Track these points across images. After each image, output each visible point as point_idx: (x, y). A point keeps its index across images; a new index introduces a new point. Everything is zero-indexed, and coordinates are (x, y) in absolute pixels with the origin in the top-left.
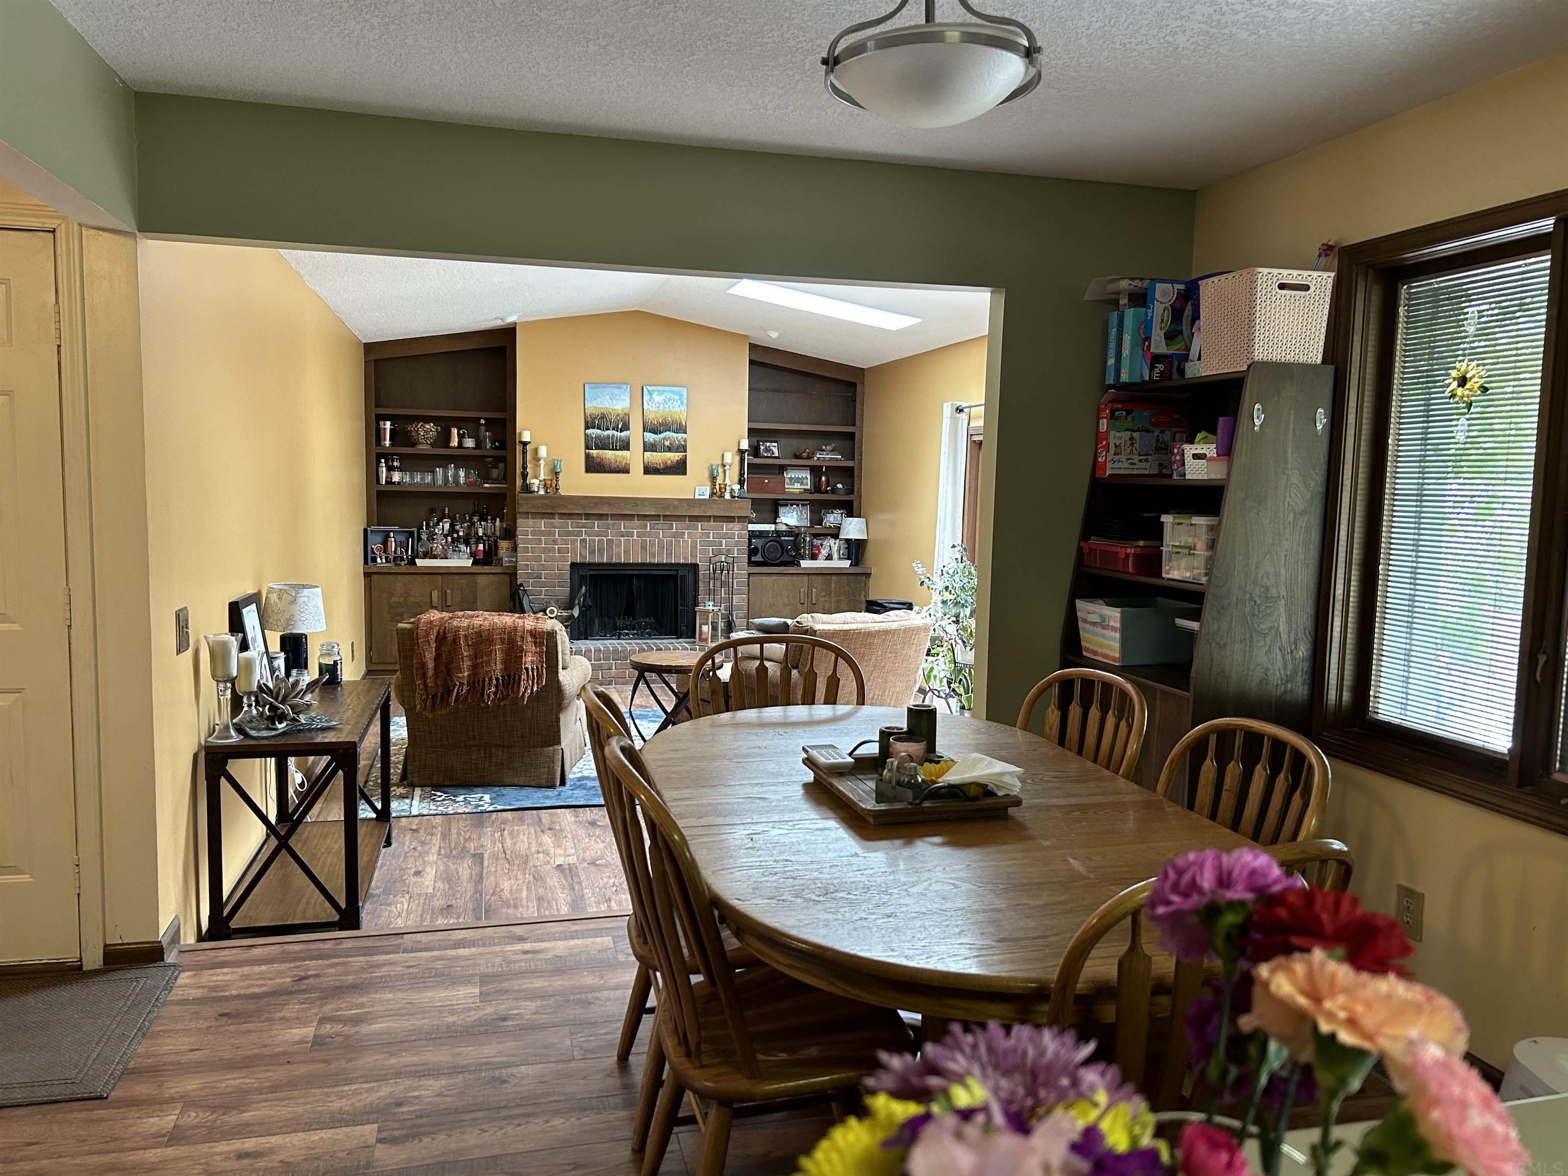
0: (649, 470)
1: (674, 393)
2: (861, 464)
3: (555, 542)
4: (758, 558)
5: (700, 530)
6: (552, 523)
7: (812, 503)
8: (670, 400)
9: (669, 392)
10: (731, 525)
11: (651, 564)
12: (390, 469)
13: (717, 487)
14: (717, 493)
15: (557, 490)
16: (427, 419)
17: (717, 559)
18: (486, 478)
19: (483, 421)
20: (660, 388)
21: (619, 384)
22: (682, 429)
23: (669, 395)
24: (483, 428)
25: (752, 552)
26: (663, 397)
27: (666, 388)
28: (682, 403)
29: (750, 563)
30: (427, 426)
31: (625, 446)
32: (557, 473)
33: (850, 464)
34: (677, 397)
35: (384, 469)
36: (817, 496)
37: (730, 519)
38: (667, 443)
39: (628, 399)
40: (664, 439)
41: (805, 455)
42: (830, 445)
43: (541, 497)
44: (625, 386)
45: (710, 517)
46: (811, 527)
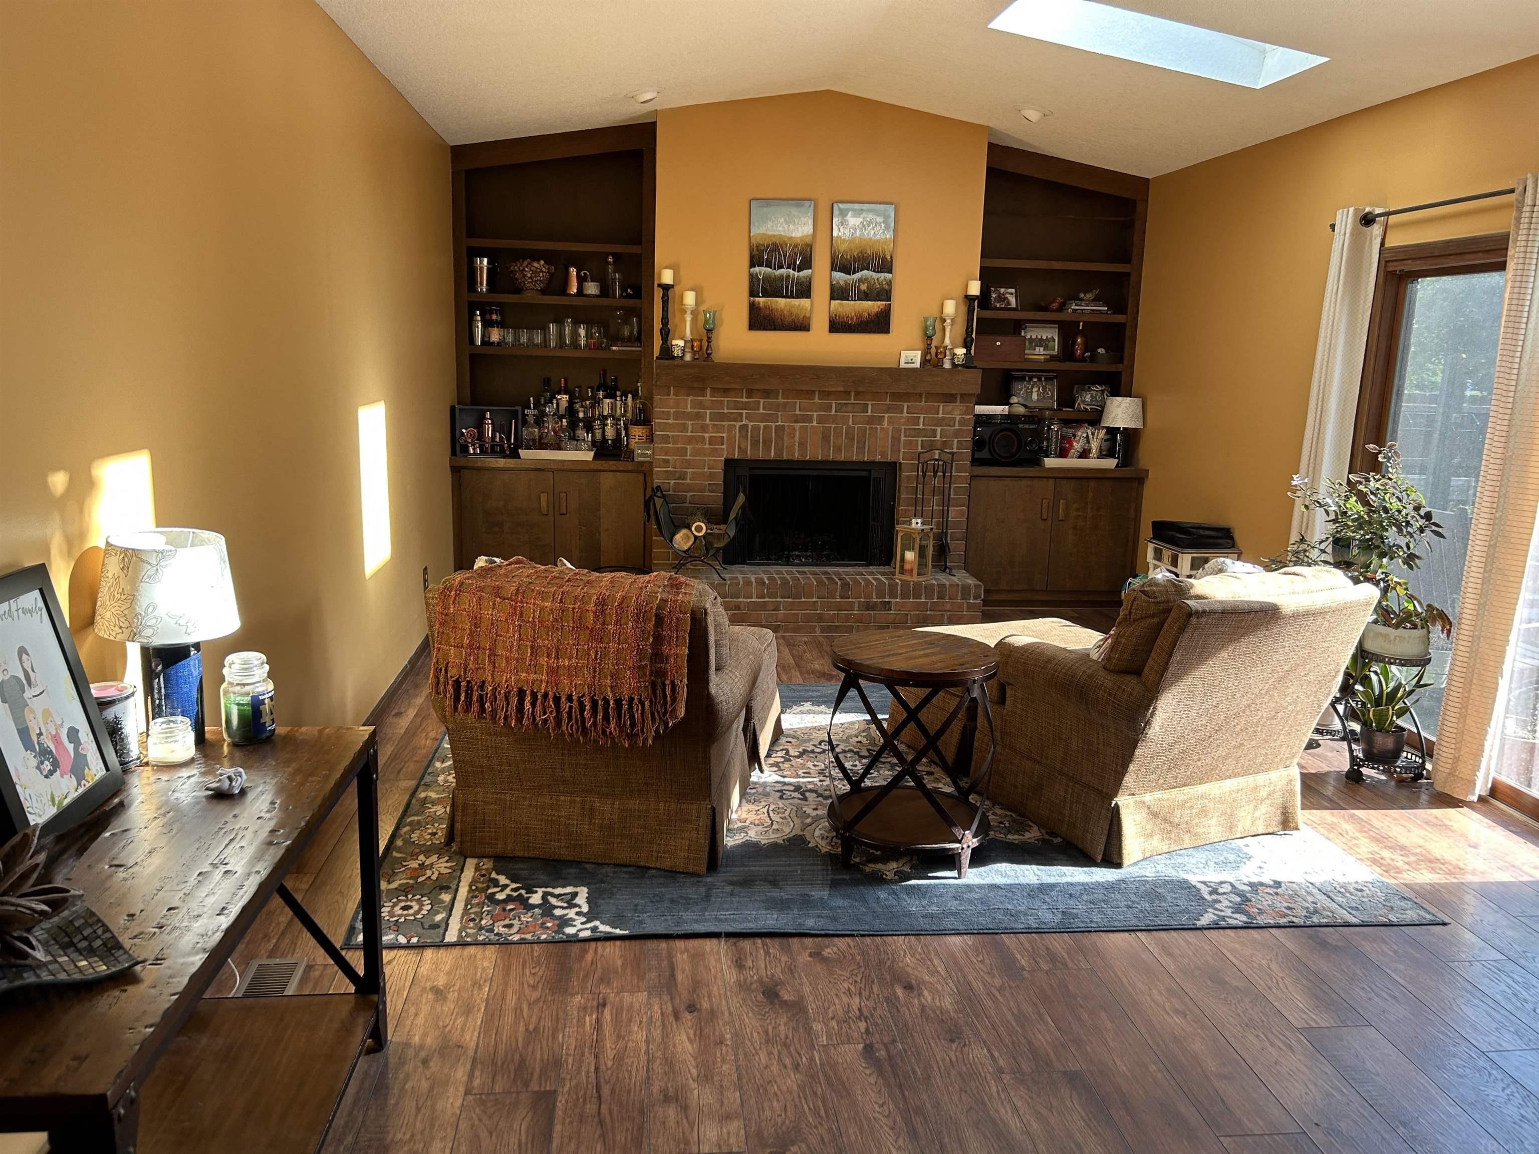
0: (837, 326)
1: (877, 213)
2: (1135, 319)
3: (704, 428)
4: (984, 454)
5: (905, 414)
6: (701, 402)
7: (1059, 375)
8: (870, 223)
9: (869, 211)
10: (950, 406)
11: (834, 462)
12: (487, 324)
13: (933, 350)
14: (931, 361)
15: (709, 355)
16: (535, 256)
17: (927, 456)
18: (616, 339)
19: (610, 259)
20: (857, 206)
21: (798, 201)
22: (886, 266)
23: (870, 216)
24: (610, 268)
25: (978, 444)
26: (861, 220)
27: (865, 206)
28: (887, 228)
29: (975, 462)
30: (535, 264)
31: (804, 290)
32: (709, 331)
33: (1120, 318)
34: (880, 219)
35: (480, 325)
36: (1068, 366)
37: (949, 398)
38: (864, 287)
39: (811, 222)
40: (860, 281)
41: (1055, 306)
42: (1090, 291)
43: (688, 365)
44: (807, 203)
45: (921, 395)
46: (1058, 409)
